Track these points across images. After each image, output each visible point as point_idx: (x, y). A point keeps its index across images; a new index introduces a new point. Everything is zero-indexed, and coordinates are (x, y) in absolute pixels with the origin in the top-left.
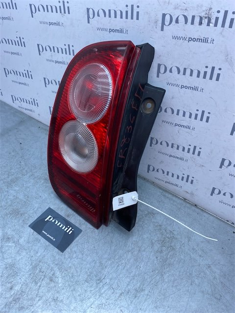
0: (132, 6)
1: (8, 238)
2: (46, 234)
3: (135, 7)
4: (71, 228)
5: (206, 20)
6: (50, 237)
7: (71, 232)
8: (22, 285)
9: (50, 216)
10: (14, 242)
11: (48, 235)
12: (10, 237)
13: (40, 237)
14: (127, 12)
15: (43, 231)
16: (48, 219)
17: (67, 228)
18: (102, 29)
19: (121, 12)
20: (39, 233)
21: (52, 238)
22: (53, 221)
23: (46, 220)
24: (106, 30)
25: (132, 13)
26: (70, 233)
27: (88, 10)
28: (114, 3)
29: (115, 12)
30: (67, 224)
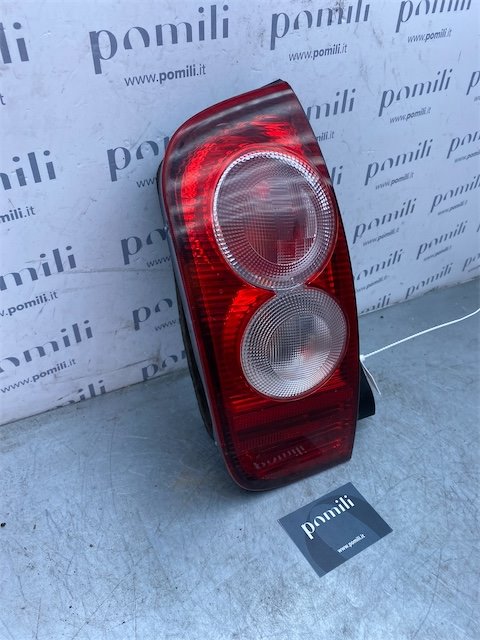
0: (214, 8)
1: (345, 630)
2: (346, 547)
3: (219, 11)
4: (341, 499)
5: (337, 14)
6: (355, 541)
7: (349, 501)
8: (455, 623)
9: (304, 527)
10: (358, 621)
11: (351, 544)
12: (342, 626)
13: (351, 562)
14: (201, 24)
15: (340, 551)
16: (308, 533)
17: (340, 505)
18: (140, 80)
19: (189, 27)
20: (341, 559)
21: (358, 539)
22: (317, 525)
23: (311, 537)
24: (151, 78)
25: (214, 25)
26: (352, 505)
27: (94, 37)
28: (170, 8)
29: (174, 29)
30: (330, 500)
